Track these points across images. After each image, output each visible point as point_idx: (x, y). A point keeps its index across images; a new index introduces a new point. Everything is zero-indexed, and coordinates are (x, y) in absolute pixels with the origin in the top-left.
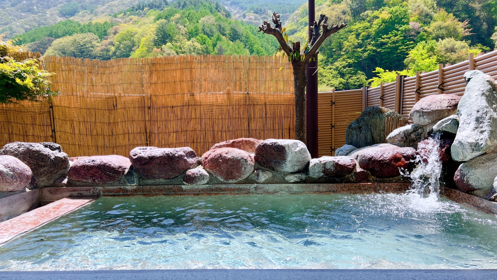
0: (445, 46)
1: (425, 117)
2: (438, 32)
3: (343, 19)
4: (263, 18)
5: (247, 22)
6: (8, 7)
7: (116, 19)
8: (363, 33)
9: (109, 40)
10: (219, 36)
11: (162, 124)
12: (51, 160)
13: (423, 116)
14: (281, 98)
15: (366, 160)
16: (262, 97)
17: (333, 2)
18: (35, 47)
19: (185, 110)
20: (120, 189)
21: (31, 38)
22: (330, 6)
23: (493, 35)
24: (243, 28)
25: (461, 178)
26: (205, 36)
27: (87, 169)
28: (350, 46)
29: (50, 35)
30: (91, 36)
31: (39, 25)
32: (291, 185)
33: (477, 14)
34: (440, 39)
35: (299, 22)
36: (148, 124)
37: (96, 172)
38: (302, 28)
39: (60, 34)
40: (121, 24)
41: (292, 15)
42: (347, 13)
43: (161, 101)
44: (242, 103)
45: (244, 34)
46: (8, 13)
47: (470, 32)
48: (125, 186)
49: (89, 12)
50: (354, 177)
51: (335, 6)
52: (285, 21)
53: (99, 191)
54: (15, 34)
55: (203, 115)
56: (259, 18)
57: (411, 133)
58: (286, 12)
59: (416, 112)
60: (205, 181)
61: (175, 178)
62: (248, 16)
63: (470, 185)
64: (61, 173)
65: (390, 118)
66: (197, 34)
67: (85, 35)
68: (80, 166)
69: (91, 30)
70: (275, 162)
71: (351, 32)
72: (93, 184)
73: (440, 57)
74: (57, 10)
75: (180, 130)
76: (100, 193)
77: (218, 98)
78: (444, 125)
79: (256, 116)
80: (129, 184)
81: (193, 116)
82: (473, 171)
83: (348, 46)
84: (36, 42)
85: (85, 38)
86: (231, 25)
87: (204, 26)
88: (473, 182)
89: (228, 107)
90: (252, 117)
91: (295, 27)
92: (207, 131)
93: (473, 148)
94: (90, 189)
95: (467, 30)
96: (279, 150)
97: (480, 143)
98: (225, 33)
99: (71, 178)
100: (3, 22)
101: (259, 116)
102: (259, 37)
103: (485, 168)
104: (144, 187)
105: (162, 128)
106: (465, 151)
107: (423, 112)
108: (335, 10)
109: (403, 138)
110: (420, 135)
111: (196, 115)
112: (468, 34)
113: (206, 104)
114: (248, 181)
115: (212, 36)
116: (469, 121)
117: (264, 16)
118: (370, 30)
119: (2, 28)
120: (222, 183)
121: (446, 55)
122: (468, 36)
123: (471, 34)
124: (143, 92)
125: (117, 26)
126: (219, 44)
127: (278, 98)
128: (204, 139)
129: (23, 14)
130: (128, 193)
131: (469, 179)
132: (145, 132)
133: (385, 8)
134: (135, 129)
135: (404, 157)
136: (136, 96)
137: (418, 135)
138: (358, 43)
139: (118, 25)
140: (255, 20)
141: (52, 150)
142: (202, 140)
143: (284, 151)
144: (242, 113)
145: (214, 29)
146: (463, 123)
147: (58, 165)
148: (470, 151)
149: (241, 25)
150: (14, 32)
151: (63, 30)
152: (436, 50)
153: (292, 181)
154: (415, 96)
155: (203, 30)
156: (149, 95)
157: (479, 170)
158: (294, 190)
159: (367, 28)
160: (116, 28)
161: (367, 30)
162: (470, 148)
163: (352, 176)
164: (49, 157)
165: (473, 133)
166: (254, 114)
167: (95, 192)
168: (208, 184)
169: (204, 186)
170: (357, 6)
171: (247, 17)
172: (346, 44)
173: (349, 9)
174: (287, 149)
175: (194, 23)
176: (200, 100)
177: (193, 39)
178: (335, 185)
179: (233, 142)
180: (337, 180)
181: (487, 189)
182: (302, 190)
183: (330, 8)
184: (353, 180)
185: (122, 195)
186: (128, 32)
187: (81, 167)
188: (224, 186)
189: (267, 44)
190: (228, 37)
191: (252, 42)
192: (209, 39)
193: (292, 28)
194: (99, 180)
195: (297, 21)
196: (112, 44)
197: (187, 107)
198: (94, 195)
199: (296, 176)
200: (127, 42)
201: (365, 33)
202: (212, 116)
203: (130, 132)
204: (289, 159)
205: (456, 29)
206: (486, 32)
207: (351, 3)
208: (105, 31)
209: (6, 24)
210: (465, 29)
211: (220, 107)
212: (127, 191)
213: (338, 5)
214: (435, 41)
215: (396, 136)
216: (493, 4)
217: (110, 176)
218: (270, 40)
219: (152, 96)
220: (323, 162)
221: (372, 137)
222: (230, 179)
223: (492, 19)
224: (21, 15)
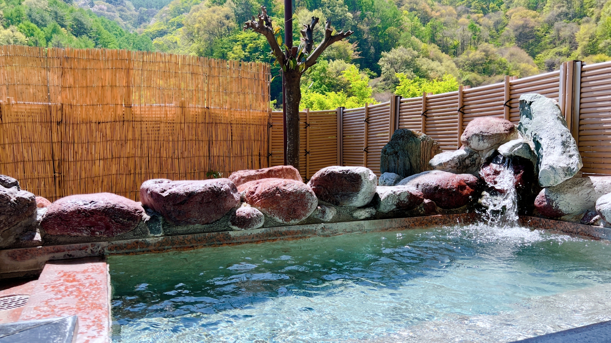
0: (336, 68)
1: (485, 141)
2: (329, 52)
3: (227, 25)
4: (119, 10)
5: (95, 12)
8: (250, 45)
10: (55, 26)
11: (82, 148)
12: (12, 203)
13: (483, 140)
14: (250, 116)
15: (430, 189)
16: (227, 113)
17: (214, 2)
19: (118, 128)
20: (137, 242)
22: (210, 7)
23: (380, 61)
24: (92, 20)
25: (549, 204)
26: (33, 25)
27: (85, 216)
28: (236, 59)
32: (362, 222)
33: (365, 36)
34: (331, 60)
35: (170, 21)
36: (56, 148)
37: (101, 220)
38: (174, 30)
41: (161, 11)
42: (231, 19)
43: (79, 114)
44: (200, 120)
45: (94, 28)
47: (360, 55)
48: (144, 237)
50: (423, 209)
51: (216, 7)
52: (150, 18)
53: (103, 248)
55: (146, 136)
56: (114, 9)
57: (465, 159)
58: (151, 7)
59: (474, 136)
60: (261, 225)
61: (216, 221)
62: (98, 5)
63: (560, 210)
64: (23, 225)
65: (425, 142)
66: (19, 21)
68: (71, 212)
70: (343, 195)
71: (236, 41)
72: (92, 239)
73: (332, 79)
75: (109, 156)
76: (104, 252)
77: (168, 113)
78: (516, 149)
79: (219, 139)
80: (152, 235)
81: (130, 136)
82: (563, 196)
83: (233, 58)
86: (74, 14)
87: (30, 10)
88: (563, 207)
89: (183, 125)
90: (214, 139)
91: (163, 27)
92: (151, 157)
93: (566, 172)
94: (87, 247)
95: (356, 52)
96: (353, 180)
97: (572, 167)
98: (66, 23)
99: (50, 232)
101: (222, 139)
102: (116, 35)
103: (575, 193)
104: (175, 238)
105: (82, 153)
106: (557, 176)
107: (483, 136)
108: (216, 13)
109: (457, 164)
110: (475, 161)
111: (134, 134)
112: (357, 57)
113: (150, 119)
114: (312, 221)
115: (45, 26)
116: (554, 145)
117: (120, 7)
118: (258, 42)
120: (281, 225)
121: (337, 78)
122: (357, 59)
123: (360, 57)
124: (49, 99)
126: (55, 38)
127: (246, 116)
128: (146, 169)
130: (150, 248)
131: (558, 205)
132: (51, 159)
133: (274, 18)
134: (35, 154)
135: (468, 184)
136: (38, 105)
137: (473, 161)
138: (245, 56)
140: (107, 11)
141: (6, 187)
142: (143, 171)
143: (360, 180)
144: (200, 133)
145: (48, 17)
146: (547, 148)
147: (22, 212)
148: (562, 175)
149: (88, 16)
152: (327, 72)
153: (362, 217)
154: (421, 119)
155: (30, 16)
156: (59, 105)
157: (569, 195)
158: (366, 228)
159: (255, 39)
161: (255, 41)
162: (563, 172)
163: (421, 208)
164: (8, 199)
165: (561, 157)
166: (217, 136)
167: (95, 250)
168: (263, 227)
169: (259, 231)
170: (242, 11)
171: (96, 6)
172: (231, 55)
173: (233, 14)
174: (363, 178)
175: (14, 4)
176: (141, 114)
177: (12, 27)
178: (407, 219)
179: (270, 171)
180: (406, 213)
181: (577, 214)
182: (374, 228)
183: (211, 9)
184: (422, 212)
185: (140, 251)
187: (73, 212)
188: (284, 229)
189: (126, 44)
190: (70, 30)
191: (106, 41)
192: (39, 30)
193: (161, 28)
194: (103, 231)
195: (167, 21)
197: (122, 123)
198: (93, 255)
199: (367, 211)
201: (252, 44)
202: (158, 137)
203: (26, 159)
204: (363, 190)
205: (346, 50)
206: (373, 56)
207: (235, 7)
210: (355, 51)
211: (172, 125)
212: (148, 244)
213: (220, 7)
214: (327, 61)
215: (448, 162)
216: (379, 28)
217: (123, 224)
218: (131, 41)
219: (64, 107)
220: (398, 193)
221: (410, 163)
222: (292, 218)
223: (379, 44)
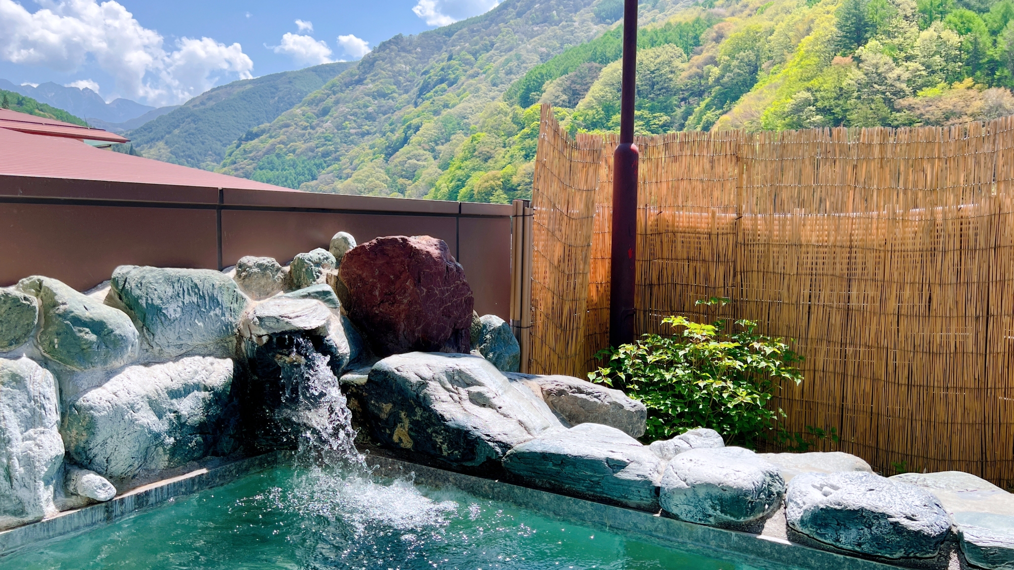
6: (511, 18)
7: (716, 10)
9: (705, 55)
18: (568, 83)
21: (562, 68)
29: (593, 59)
30: (670, 50)
31: (562, 44)
39: (608, 55)
40: (727, 19)
46: (513, 30)
49: (649, 6)
54: (525, 65)
67: (660, 49)
69: (669, 38)
74: (592, 11)
84: (570, 74)
85: (658, 56)
100: (506, 47)
119: (506, 57)
125: (721, 24)
129: (535, 29)
139: (722, 21)
150: (524, 62)
151: (615, 46)
160: (720, 28)
186: (748, 32)
196: (713, 61)
200: (747, 53)
208: (696, 38)
209: (510, 49)
224: (533, 30)
